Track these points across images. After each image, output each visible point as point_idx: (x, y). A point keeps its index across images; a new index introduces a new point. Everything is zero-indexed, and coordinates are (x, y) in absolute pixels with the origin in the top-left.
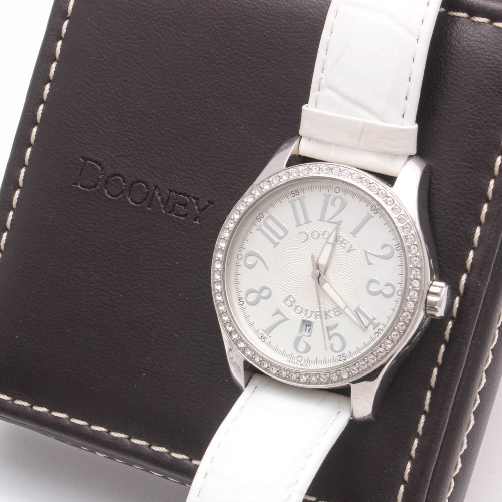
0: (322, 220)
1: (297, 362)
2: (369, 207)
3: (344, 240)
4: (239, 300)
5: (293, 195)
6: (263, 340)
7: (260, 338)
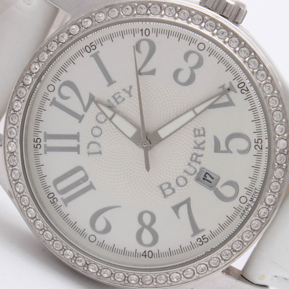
0: (80, 118)
1: (247, 204)
2: (85, 54)
3: (113, 97)
4: (145, 256)
5: (39, 146)
6: (206, 240)
7: (201, 243)
